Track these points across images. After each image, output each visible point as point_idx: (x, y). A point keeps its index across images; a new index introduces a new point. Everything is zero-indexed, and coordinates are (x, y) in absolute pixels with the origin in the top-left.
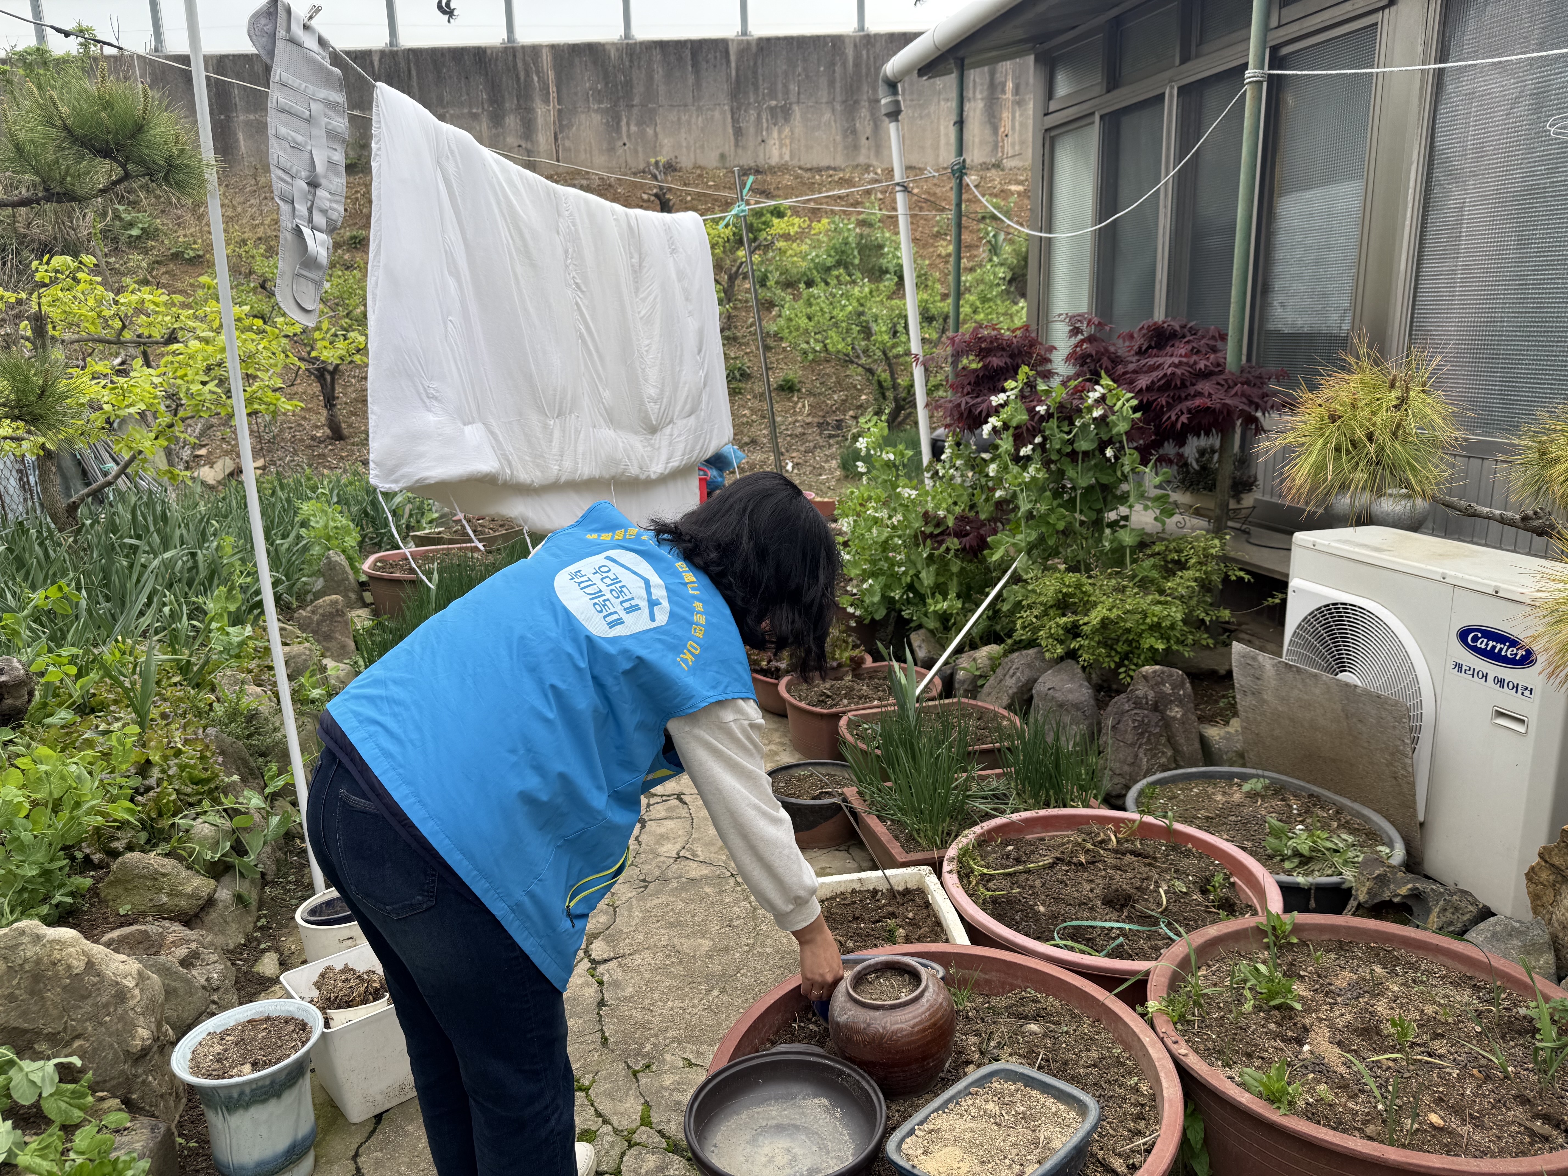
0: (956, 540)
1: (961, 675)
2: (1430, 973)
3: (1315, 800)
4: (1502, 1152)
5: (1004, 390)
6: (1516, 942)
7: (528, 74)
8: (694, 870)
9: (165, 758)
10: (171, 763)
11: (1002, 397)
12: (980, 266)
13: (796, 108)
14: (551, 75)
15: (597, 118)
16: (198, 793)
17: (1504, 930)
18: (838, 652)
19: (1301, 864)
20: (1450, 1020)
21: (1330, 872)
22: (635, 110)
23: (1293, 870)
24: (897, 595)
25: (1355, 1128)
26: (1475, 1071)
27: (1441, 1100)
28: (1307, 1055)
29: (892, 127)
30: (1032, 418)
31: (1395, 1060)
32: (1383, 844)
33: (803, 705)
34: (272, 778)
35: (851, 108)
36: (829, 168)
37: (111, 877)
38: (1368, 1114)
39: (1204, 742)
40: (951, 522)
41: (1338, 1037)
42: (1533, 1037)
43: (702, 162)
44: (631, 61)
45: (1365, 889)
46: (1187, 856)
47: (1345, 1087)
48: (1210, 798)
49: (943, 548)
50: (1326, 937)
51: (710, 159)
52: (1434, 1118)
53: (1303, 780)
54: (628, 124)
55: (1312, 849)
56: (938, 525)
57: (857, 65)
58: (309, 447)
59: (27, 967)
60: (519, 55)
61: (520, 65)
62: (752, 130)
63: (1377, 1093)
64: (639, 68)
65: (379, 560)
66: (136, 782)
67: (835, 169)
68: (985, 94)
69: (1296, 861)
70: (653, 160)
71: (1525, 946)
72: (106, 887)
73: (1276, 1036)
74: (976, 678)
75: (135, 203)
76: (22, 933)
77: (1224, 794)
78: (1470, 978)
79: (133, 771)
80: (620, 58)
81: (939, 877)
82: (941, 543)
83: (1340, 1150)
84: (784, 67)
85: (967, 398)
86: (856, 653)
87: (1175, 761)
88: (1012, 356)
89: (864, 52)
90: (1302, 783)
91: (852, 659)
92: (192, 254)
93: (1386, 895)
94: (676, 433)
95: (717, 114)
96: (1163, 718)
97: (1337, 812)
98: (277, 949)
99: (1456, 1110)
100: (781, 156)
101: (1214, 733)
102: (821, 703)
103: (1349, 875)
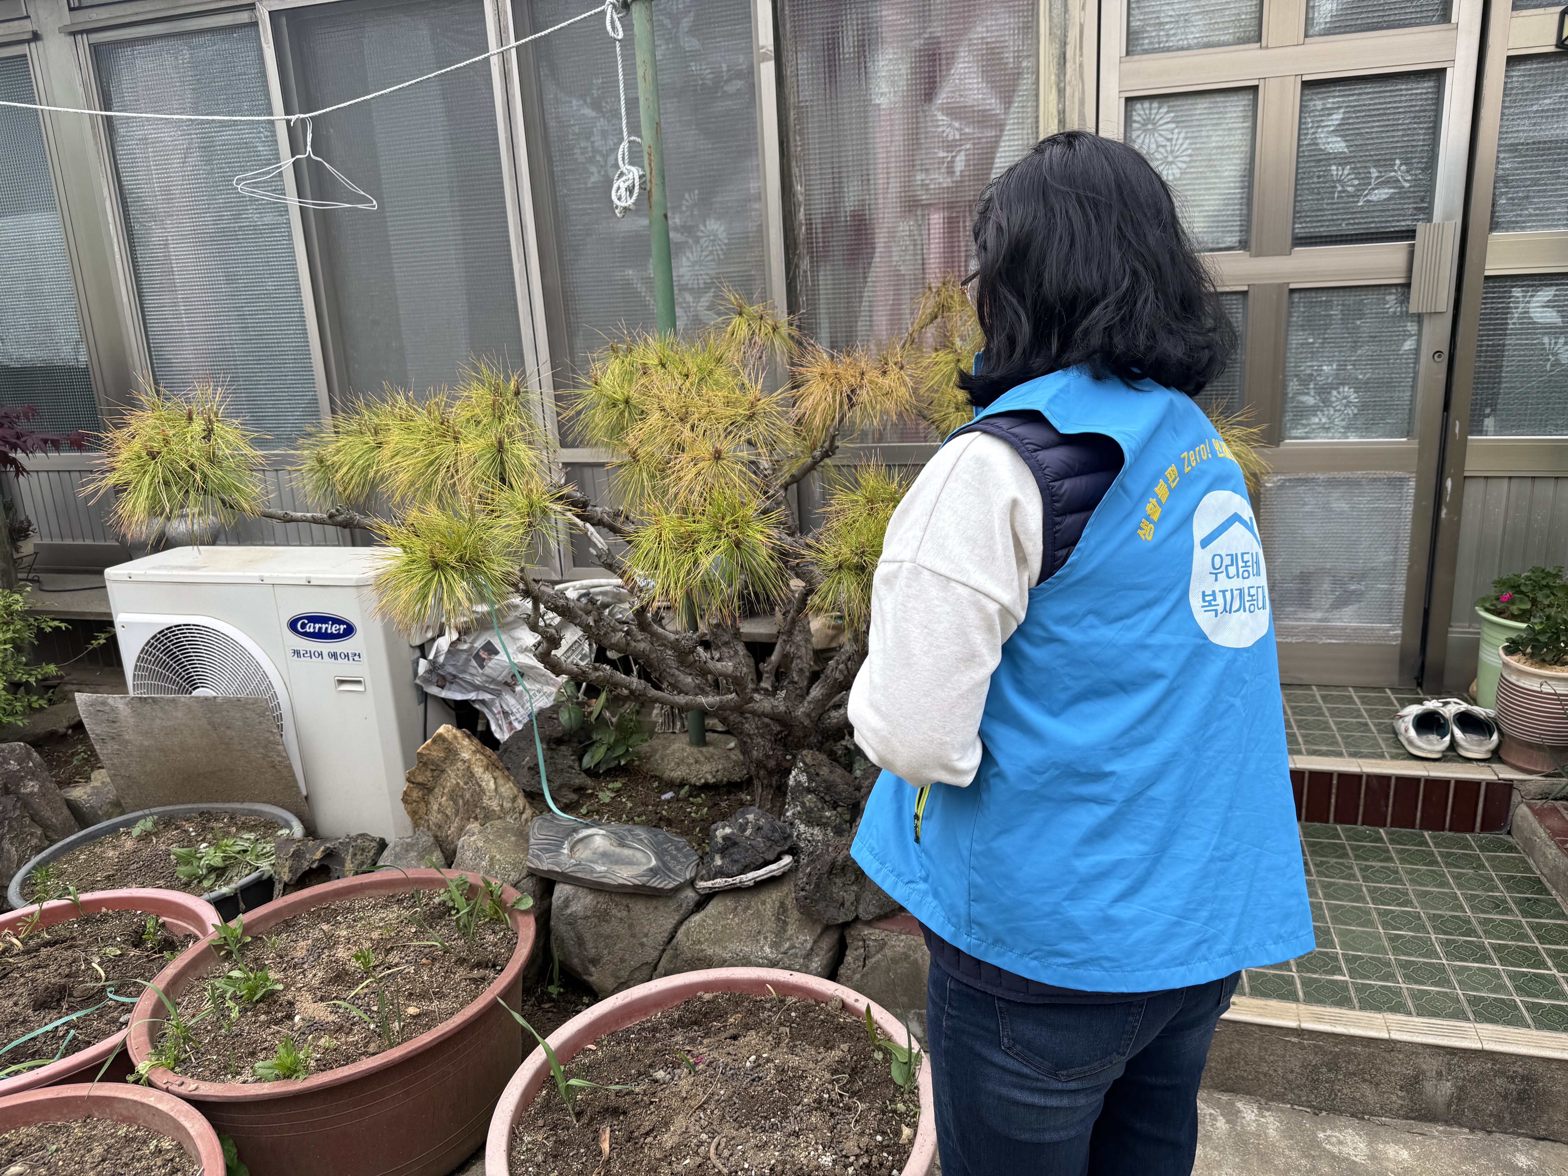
2: (363, 908)
3: (207, 816)
4: (462, 1006)
6: (413, 854)
17: (402, 848)
19: (218, 877)
20: (393, 934)
21: (247, 872)
23: (213, 885)
25: (361, 1054)
26: (424, 961)
27: (411, 994)
28: (301, 1024)
31: (367, 986)
32: (281, 828)
38: (366, 1037)
39: (72, 806)
41: (319, 994)
42: (450, 915)
45: (286, 870)
46: (105, 921)
47: (340, 1029)
48: (102, 859)
50: (273, 923)
52: (412, 1010)
53: (189, 802)
55: (225, 859)
63: (366, 1018)
69: (213, 876)
71: (419, 853)
73: (268, 1024)
77: (115, 847)
78: (393, 896)
83: (358, 1076)
87: (47, 837)
90: (189, 806)
93: (305, 866)
96: (18, 798)
97: (231, 818)
99: (424, 996)
101: (78, 793)
103: (265, 865)
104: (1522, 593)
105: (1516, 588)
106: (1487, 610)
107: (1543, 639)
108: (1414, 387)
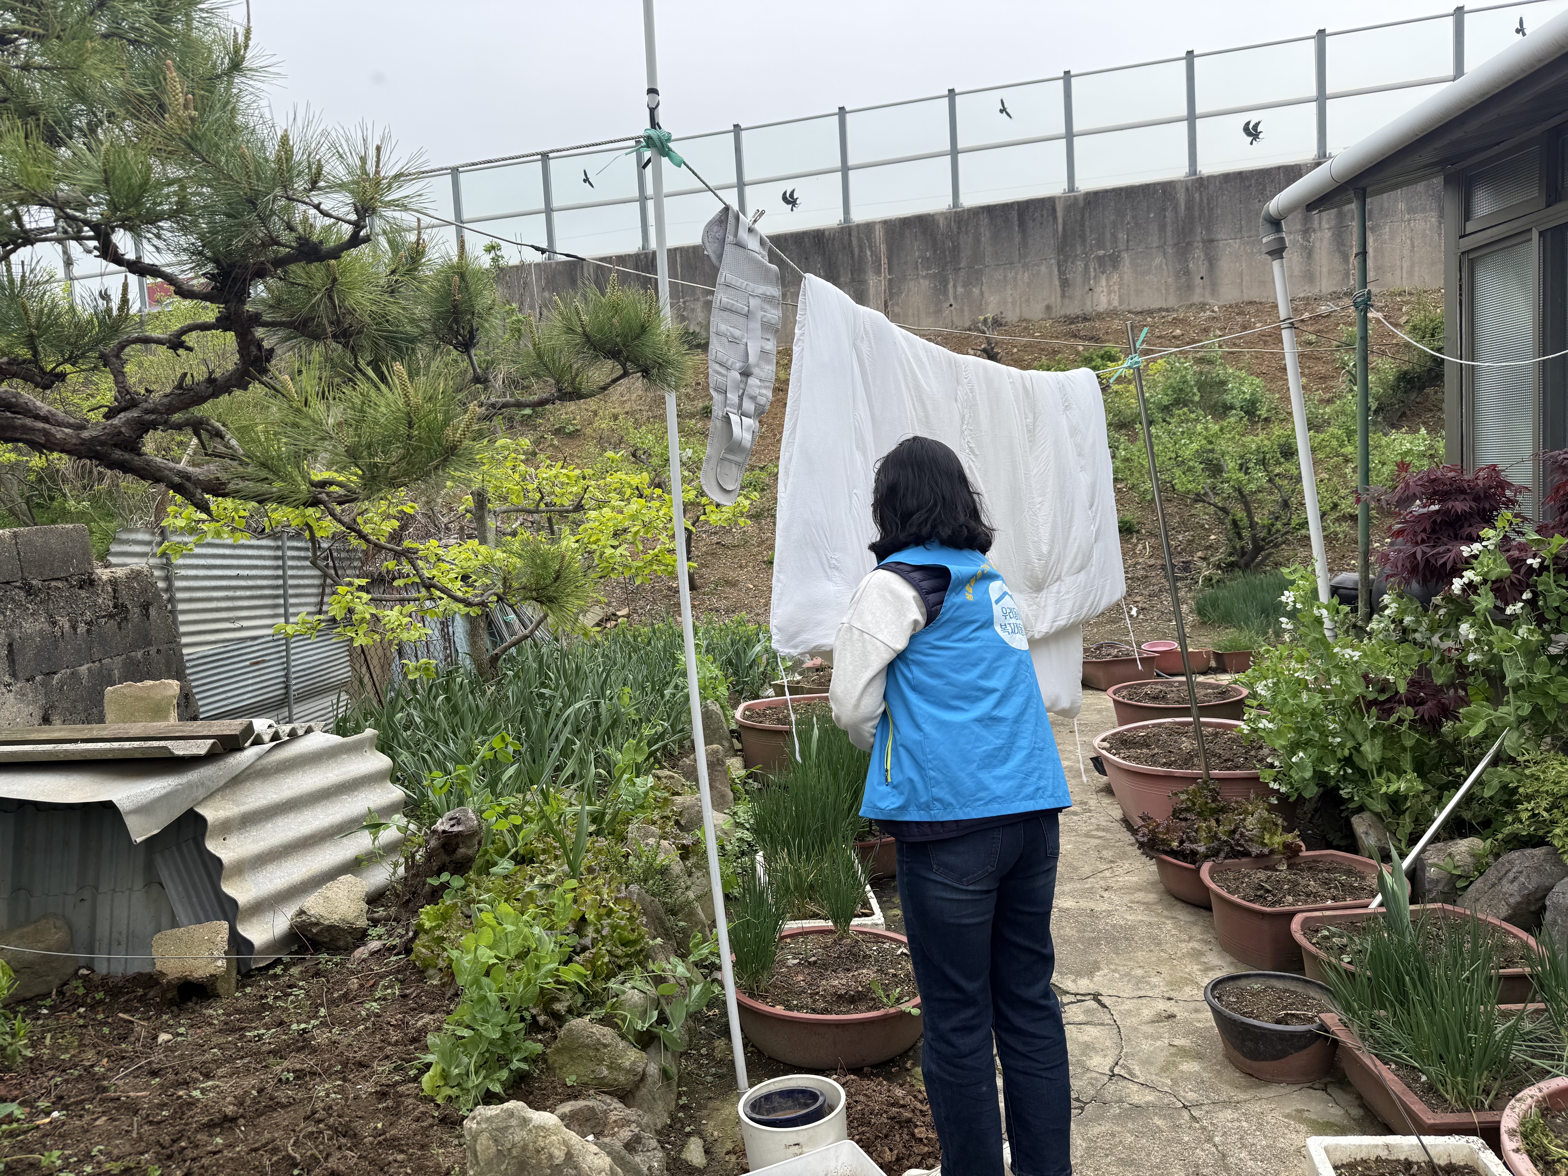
0: (1410, 709)
1: (1432, 872)
5: (1480, 539)
7: (861, 249)
8: (1138, 1096)
9: (599, 917)
10: (604, 922)
11: (1477, 547)
12: (1340, 397)
13: (1125, 255)
14: (883, 248)
15: (925, 283)
16: (627, 955)
18: (1267, 836)
22: (962, 273)
24: (1332, 769)
29: (1276, 264)
30: (1517, 571)
33: (1235, 898)
34: (697, 945)
35: (1183, 249)
36: (1161, 310)
37: (558, 1044)
40: (1402, 688)
43: (1027, 315)
44: (959, 228)
49: (1393, 719)
51: (1036, 311)
54: (955, 286)
56: (1382, 691)
57: (1189, 208)
58: (666, 596)
59: (515, 1153)
60: (854, 233)
61: (855, 242)
62: (1079, 280)
64: (967, 232)
65: (747, 709)
66: (573, 940)
67: (1167, 310)
68: (1333, 223)
70: (981, 318)
72: (554, 1053)
74: (1453, 879)
75: (528, 387)
76: (511, 1114)
79: (572, 929)
80: (949, 226)
81: (1500, 1156)
82: (1389, 712)
84: (1113, 218)
85: (1423, 547)
86: (1289, 838)
88: (1477, 499)
89: (1197, 195)
91: (1287, 846)
92: (571, 428)
94: (1063, 590)
95: (1043, 269)
98: (700, 1134)
100: (1109, 302)
102: (1258, 898)
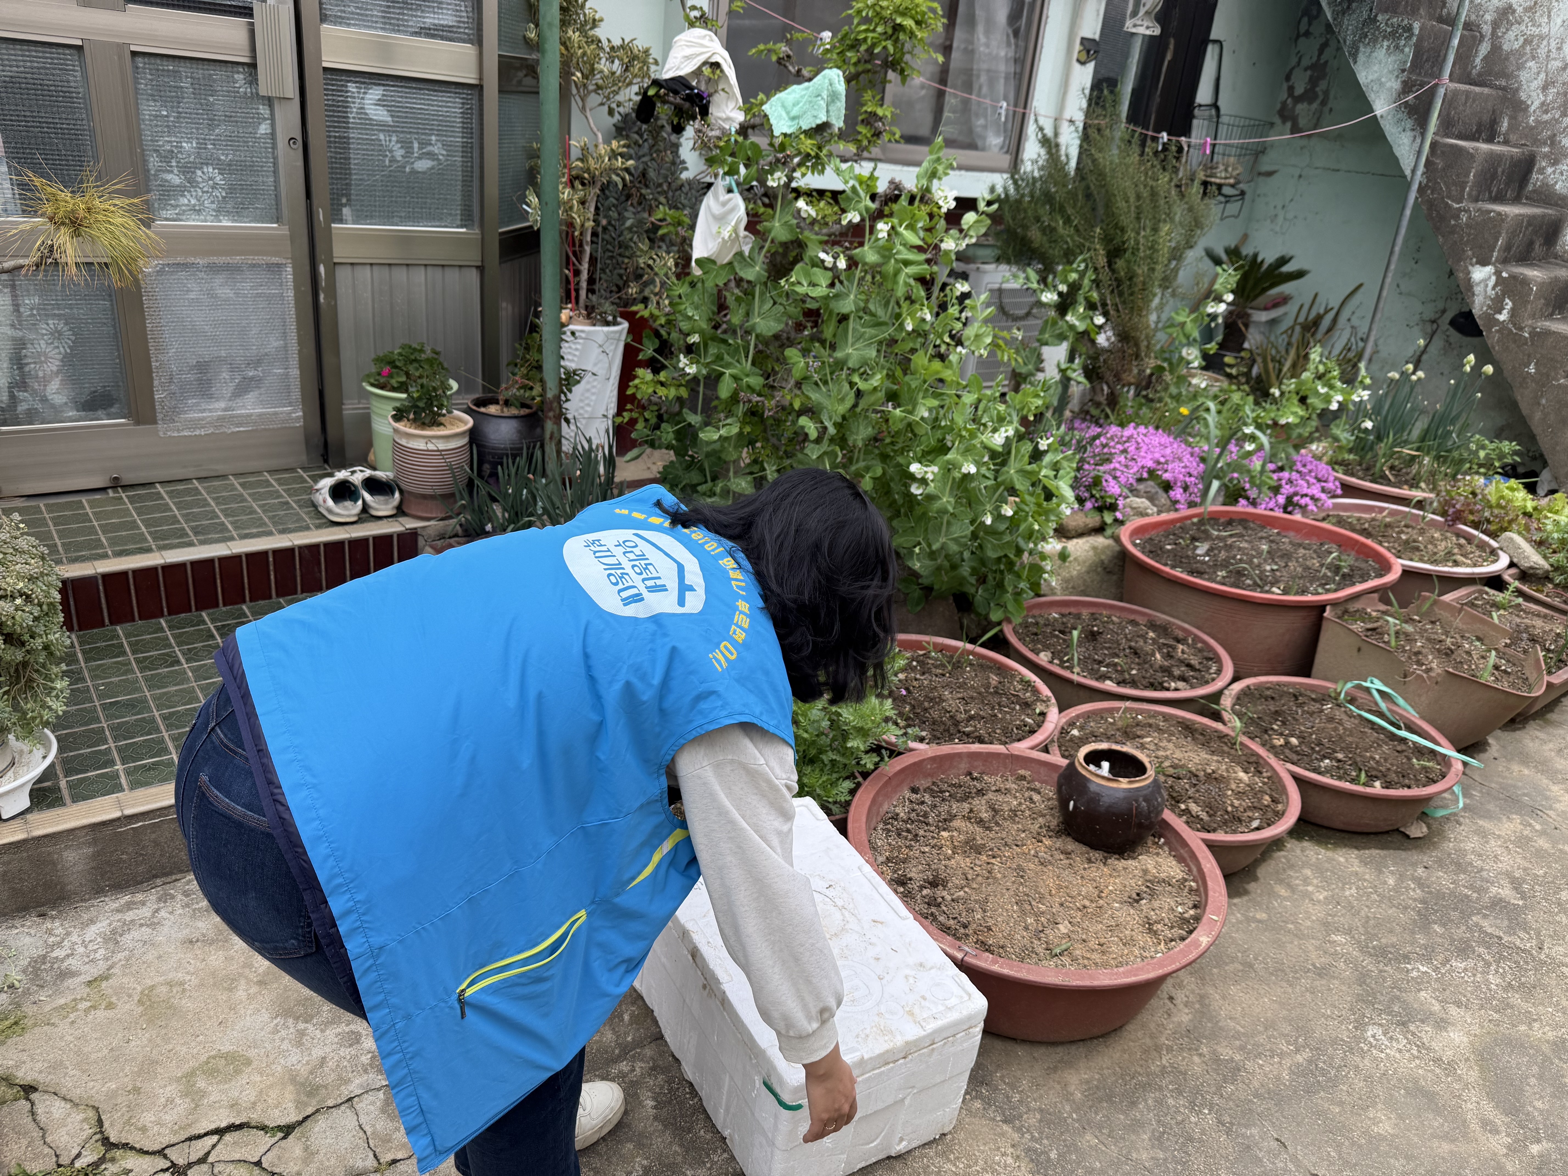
104: (397, 367)
105: (392, 363)
106: (373, 385)
107: (421, 404)
108: (275, 172)
